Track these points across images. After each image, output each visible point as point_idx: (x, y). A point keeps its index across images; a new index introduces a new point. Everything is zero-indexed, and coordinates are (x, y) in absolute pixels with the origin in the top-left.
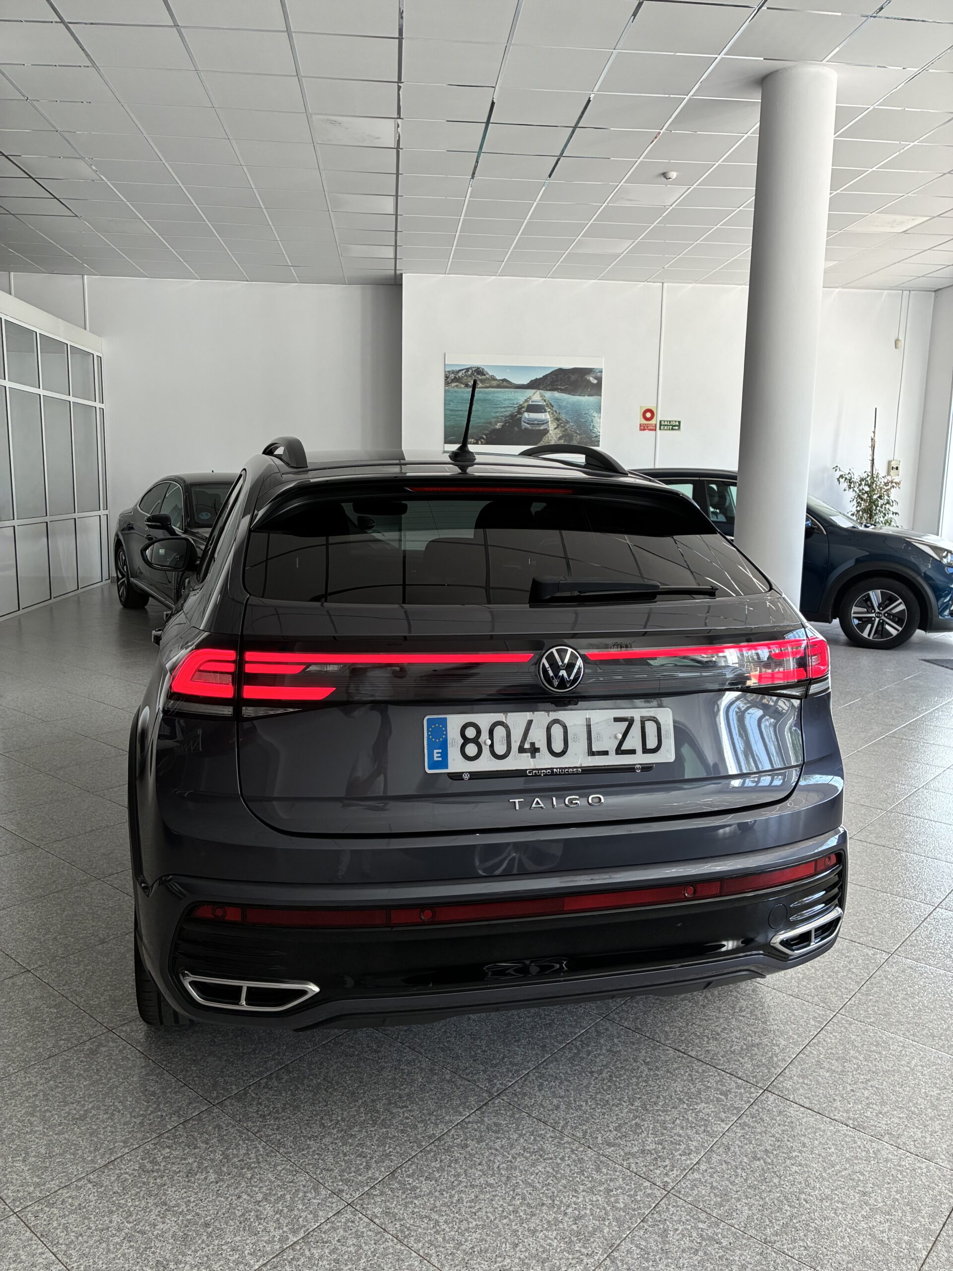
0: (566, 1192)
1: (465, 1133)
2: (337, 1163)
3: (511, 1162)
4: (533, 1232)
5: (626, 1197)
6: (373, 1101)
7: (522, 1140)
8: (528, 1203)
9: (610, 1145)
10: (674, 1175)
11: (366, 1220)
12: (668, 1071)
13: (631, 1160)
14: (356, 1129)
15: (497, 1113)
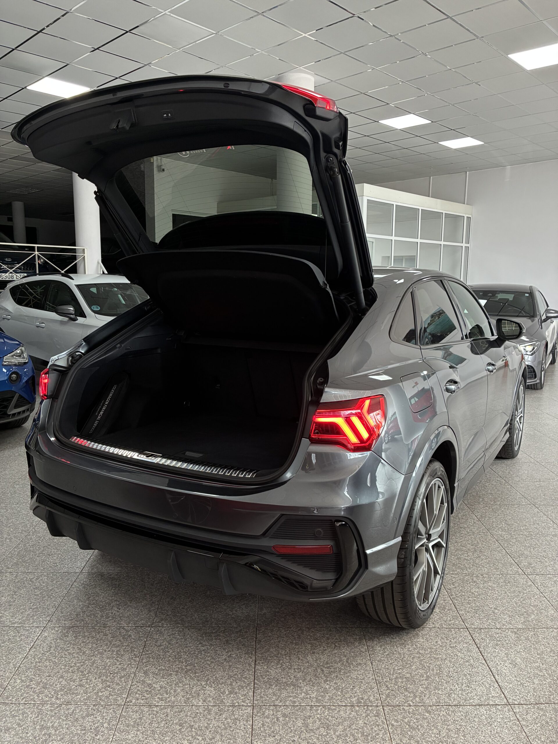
0: (96, 674)
1: (116, 631)
2: (68, 612)
3: (105, 651)
4: (62, 677)
5: (108, 693)
6: (116, 600)
7: (124, 647)
8: (80, 668)
9: (145, 673)
10: (139, 702)
11: (39, 634)
12: (230, 666)
13: (138, 684)
14: (93, 606)
15: (138, 633)
